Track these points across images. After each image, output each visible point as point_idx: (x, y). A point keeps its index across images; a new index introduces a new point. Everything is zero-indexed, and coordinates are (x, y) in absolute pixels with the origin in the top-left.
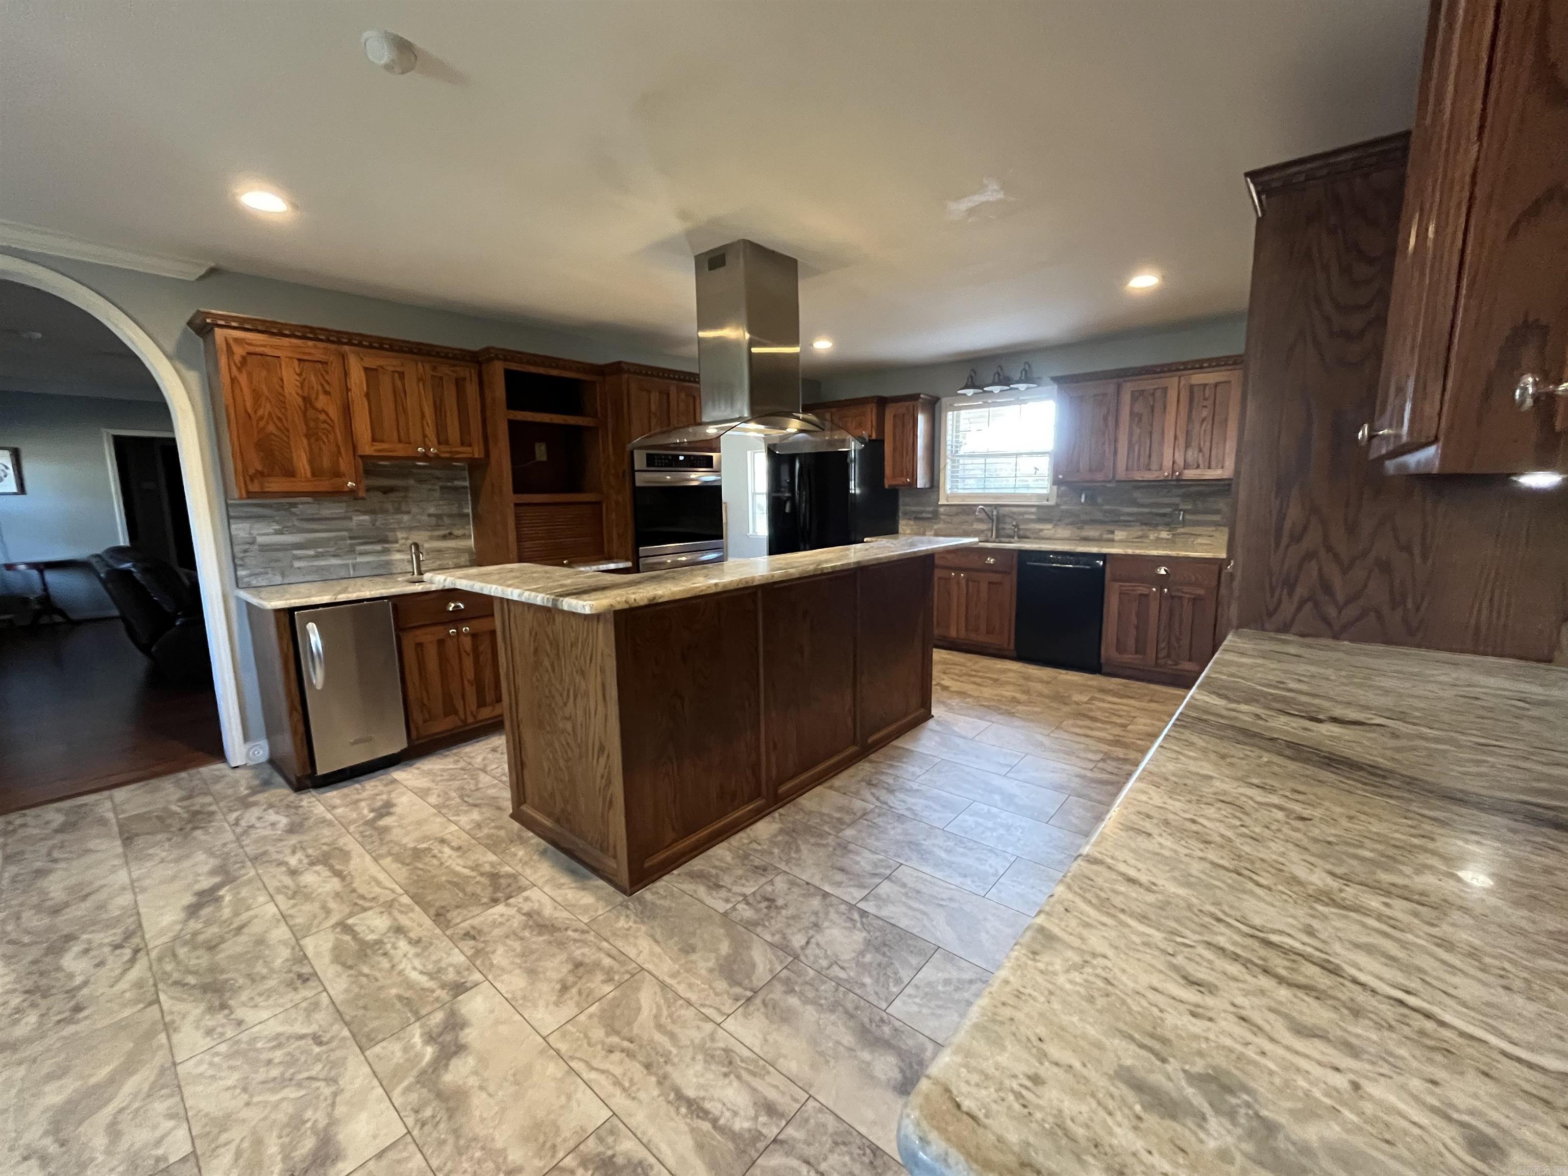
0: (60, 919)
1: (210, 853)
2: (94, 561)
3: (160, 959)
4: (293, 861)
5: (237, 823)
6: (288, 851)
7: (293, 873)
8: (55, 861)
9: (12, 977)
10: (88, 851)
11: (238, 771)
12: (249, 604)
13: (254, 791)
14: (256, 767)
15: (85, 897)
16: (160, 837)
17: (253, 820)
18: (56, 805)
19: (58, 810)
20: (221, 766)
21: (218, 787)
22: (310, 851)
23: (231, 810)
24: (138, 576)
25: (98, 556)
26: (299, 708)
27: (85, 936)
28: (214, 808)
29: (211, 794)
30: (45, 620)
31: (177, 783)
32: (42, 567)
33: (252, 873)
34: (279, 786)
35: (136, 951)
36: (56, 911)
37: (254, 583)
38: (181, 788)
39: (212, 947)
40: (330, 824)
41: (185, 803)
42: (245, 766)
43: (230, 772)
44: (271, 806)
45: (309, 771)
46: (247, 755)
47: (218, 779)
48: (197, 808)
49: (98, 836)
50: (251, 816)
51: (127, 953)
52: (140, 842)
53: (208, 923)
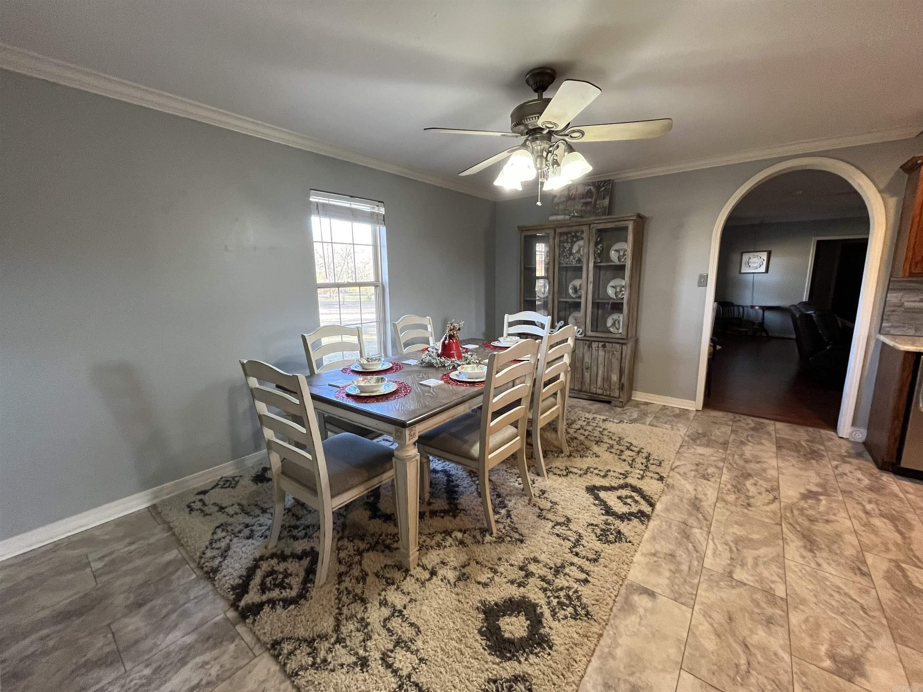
0: (747, 466)
1: (818, 474)
2: (792, 308)
3: (785, 508)
4: (869, 507)
5: (836, 467)
6: (866, 499)
7: (867, 513)
8: (749, 441)
9: (729, 477)
10: (761, 444)
11: (842, 440)
12: (884, 344)
13: (850, 456)
14: (855, 443)
15: (759, 462)
16: (793, 454)
17: (847, 471)
18: (752, 418)
19: (752, 420)
20: (833, 433)
21: (828, 444)
22: (882, 508)
23: (834, 460)
24: (815, 318)
25: (795, 306)
26: (902, 419)
27: (755, 478)
28: (824, 453)
29: (824, 446)
30: (758, 334)
31: (807, 432)
32: (765, 309)
33: (841, 498)
34: (867, 460)
35: (775, 498)
36: (747, 461)
37: (892, 332)
38: (808, 434)
39: (812, 520)
40: (901, 500)
41: (810, 444)
42: (847, 439)
43: (837, 438)
44: (859, 469)
45: (894, 461)
46: (851, 434)
47: (830, 439)
48: (815, 449)
49: (765, 439)
50: (846, 468)
51: (771, 497)
52: (784, 451)
53: (811, 507)
